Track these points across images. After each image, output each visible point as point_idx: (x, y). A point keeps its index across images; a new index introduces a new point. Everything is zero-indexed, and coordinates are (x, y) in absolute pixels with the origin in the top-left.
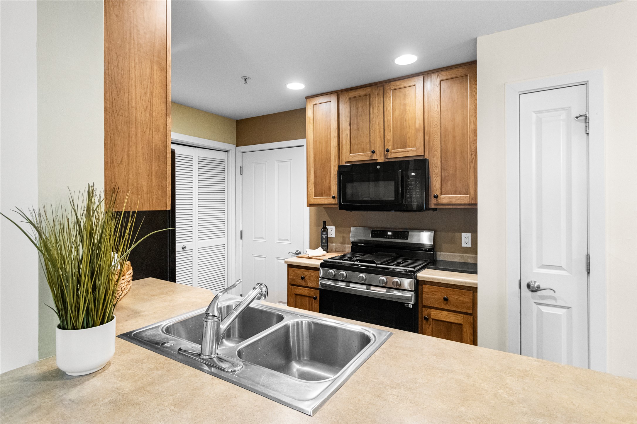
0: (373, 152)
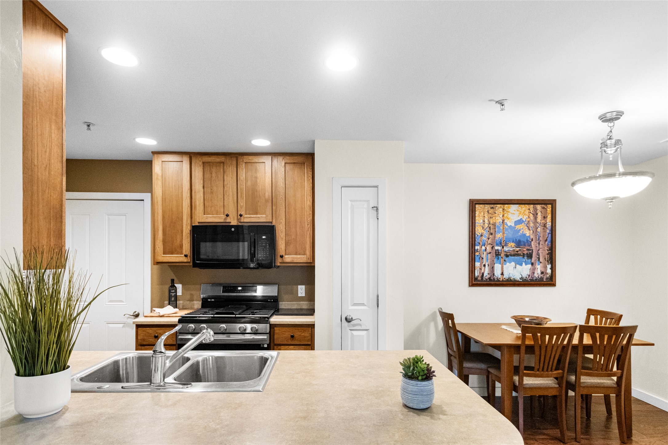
0: (227, 215)
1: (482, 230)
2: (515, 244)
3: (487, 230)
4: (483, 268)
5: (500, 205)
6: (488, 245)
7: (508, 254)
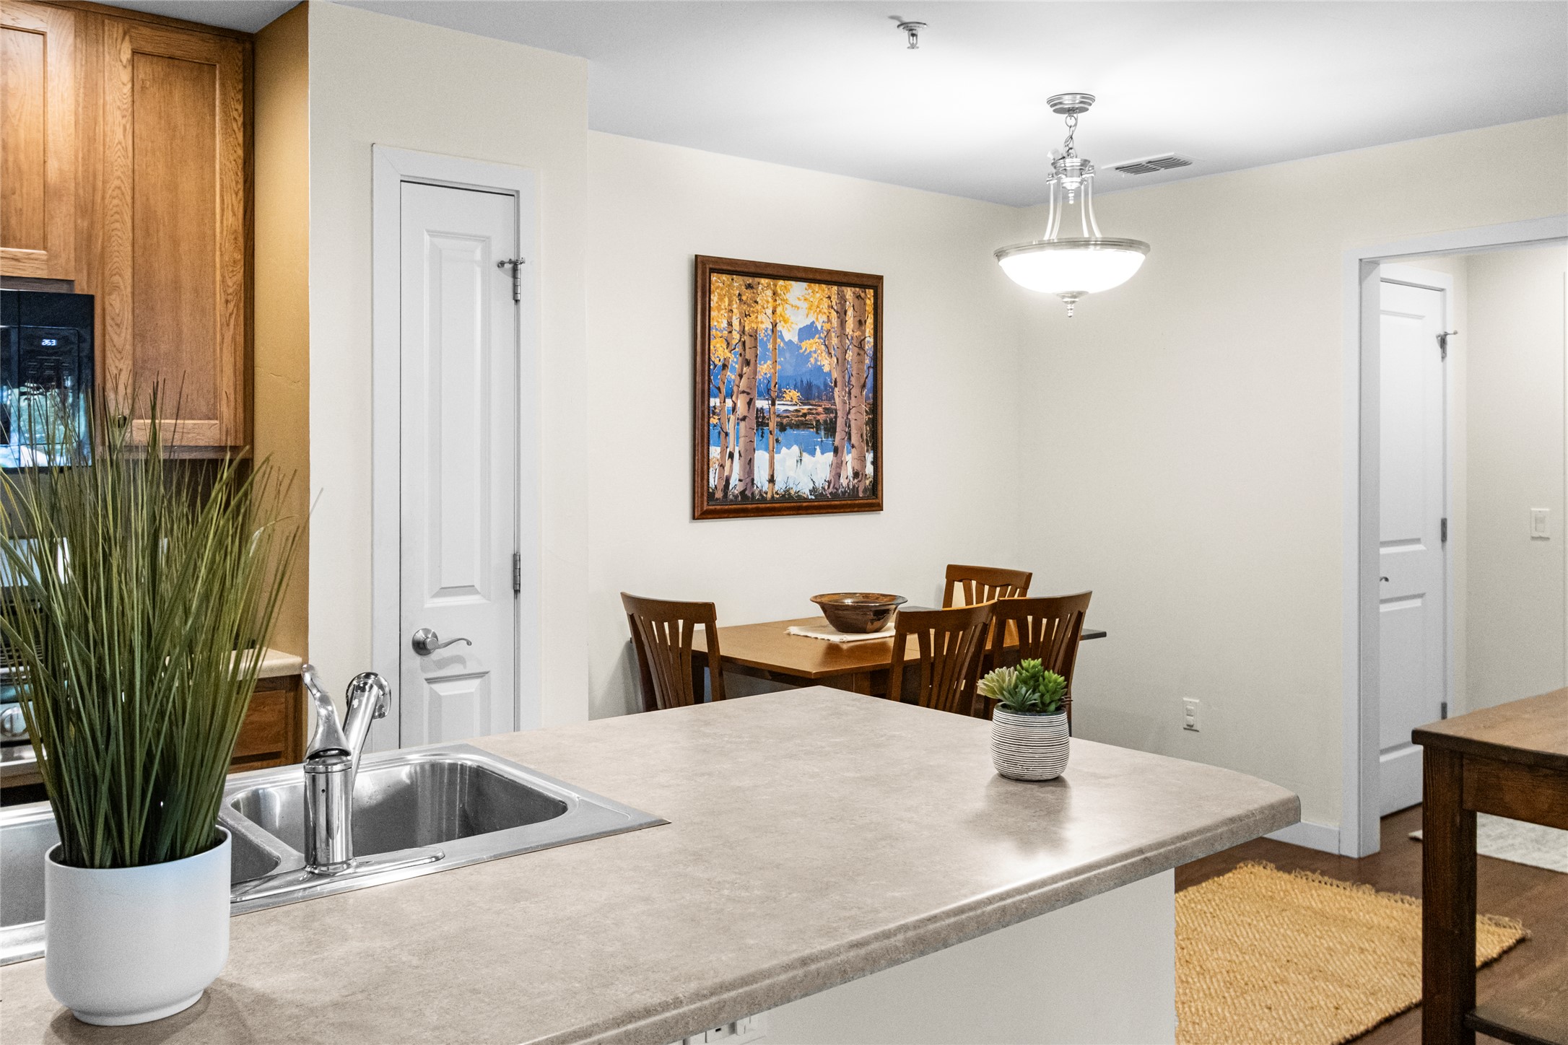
1: (726, 351)
2: (799, 394)
3: (737, 349)
4: (728, 463)
5: (767, 281)
6: (741, 396)
7: (785, 421)
